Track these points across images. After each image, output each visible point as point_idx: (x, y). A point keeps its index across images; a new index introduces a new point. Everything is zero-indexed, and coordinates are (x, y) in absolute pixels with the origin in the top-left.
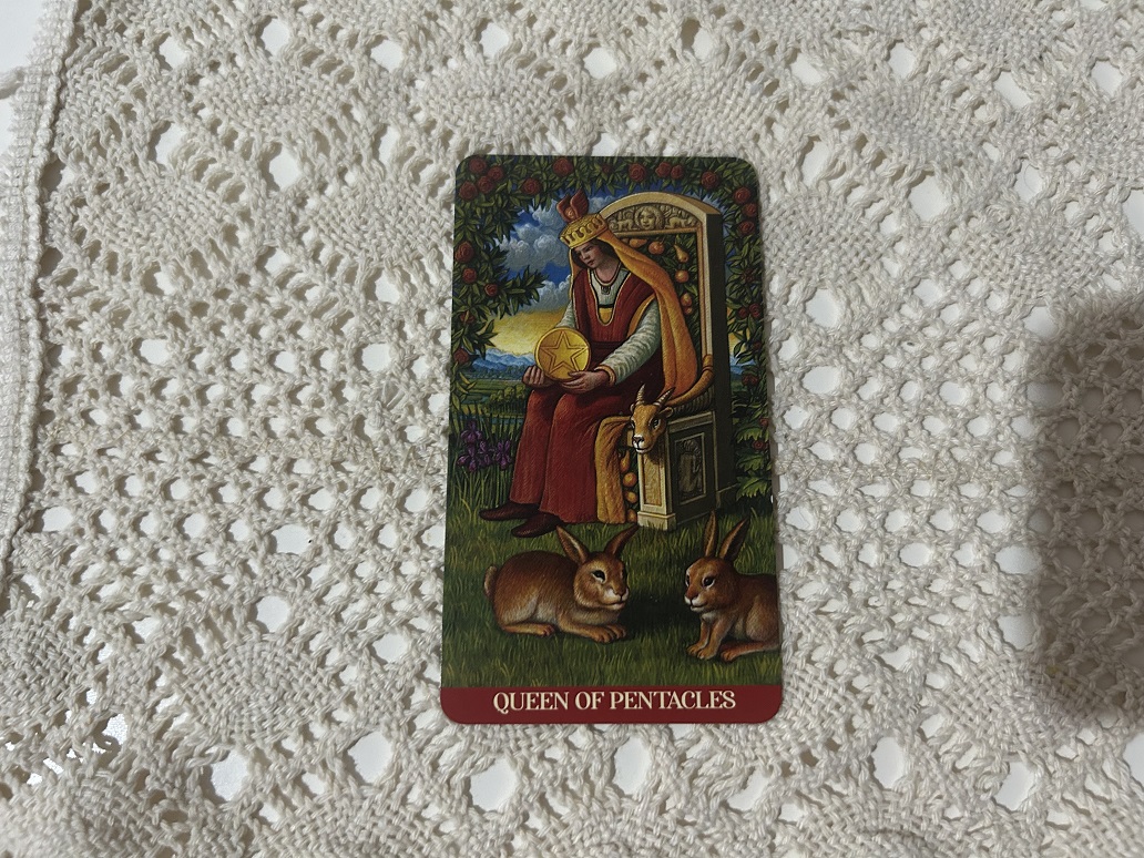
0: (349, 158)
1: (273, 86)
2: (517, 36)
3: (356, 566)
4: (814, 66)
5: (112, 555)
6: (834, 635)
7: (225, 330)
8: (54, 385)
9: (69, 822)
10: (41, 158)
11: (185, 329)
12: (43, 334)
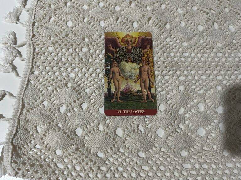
0: (80, 22)
1: (68, 12)
2: (105, 4)
3: (81, 79)
4: (150, 8)
5: (44, 77)
8: (35, 54)
10: (32, 21)
11: (55, 45)
12: (33, 46)
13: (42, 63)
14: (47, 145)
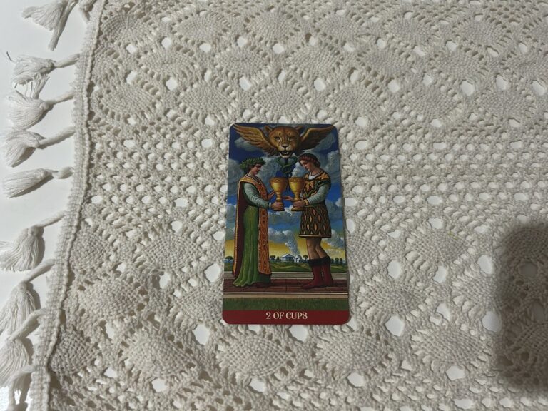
0: (194, 79)
3: (204, 210)
4: (351, 46)
6: (372, 226)
7: (154, 136)
8: (94, 155)
9: (107, 294)
10: (87, 82)
11: (140, 136)
12: (90, 139)
13: (111, 176)
14: (132, 369)
